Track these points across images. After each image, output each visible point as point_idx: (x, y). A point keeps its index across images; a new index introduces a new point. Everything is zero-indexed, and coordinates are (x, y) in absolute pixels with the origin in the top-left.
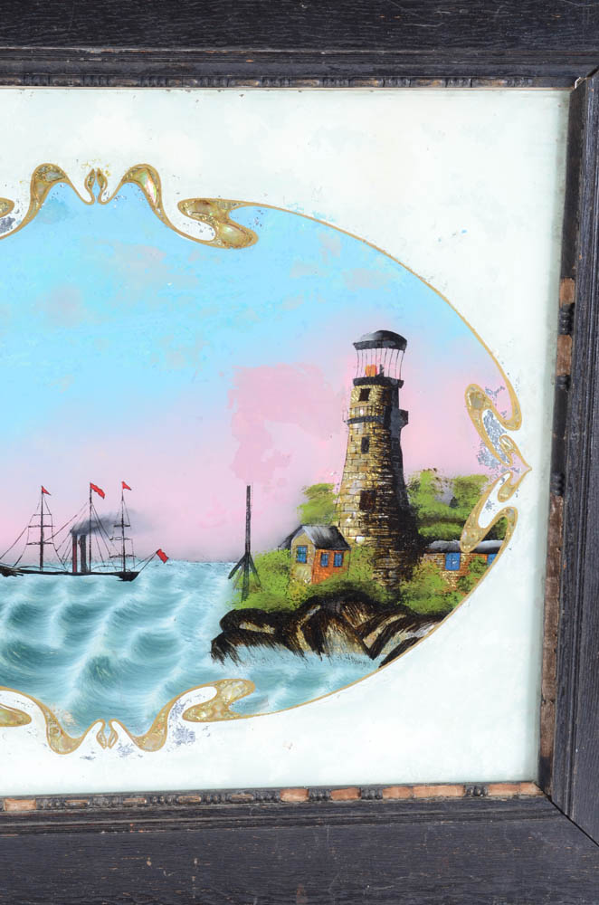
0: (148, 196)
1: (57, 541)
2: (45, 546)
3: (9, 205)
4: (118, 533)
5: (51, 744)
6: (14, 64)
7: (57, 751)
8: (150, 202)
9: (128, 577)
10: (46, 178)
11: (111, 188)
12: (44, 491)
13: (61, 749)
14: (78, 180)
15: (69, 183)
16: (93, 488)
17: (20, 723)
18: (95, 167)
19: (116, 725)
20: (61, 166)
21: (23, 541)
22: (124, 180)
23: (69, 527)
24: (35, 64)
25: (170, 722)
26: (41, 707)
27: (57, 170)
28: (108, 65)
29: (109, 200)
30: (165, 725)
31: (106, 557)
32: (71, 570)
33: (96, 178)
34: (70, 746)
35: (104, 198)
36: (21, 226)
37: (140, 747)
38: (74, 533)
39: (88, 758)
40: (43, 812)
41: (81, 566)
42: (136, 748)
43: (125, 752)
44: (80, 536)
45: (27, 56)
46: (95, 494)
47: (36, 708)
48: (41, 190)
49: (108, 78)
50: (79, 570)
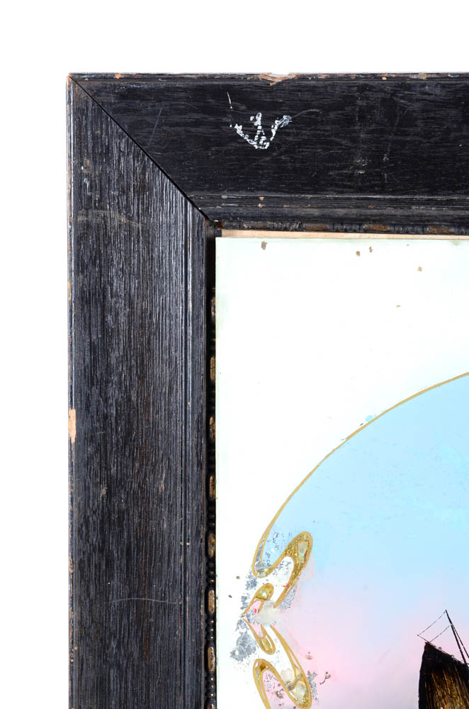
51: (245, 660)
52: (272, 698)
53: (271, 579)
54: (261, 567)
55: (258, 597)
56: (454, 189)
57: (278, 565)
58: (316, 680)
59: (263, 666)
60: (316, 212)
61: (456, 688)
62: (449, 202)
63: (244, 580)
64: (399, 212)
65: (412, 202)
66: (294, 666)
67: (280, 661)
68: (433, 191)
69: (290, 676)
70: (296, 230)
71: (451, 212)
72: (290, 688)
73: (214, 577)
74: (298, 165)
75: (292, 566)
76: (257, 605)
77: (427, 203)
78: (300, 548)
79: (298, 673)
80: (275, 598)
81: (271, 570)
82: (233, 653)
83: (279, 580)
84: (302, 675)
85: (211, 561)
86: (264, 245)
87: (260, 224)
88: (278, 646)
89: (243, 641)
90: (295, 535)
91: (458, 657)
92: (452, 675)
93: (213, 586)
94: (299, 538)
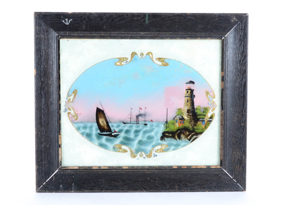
0: (150, 57)
1: (133, 118)
2: (131, 119)
3: (127, 59)
4: (144, 117)
5: (131, 156)
6: (129, 35)
7: (132, 158)
9: (146, 125)
10: (134, 54)
11: (144, 56)
12: (131, 109)
13: (133, 157)
14: (139, 54)
15: (137, 55)
16: (140, 108)
17: (126, 152)
18: (142, 52)
19: (143, 153)
20: (136, 52)
21: (127, 118)
22: (147, 55)
23: (136, 115)
24: (132, 35)
25: (153, 152)
26: (130, 149)
27: (135, 53)
28: (144, 35)
30: (152, 153)
31: (142, 121)
32: (136, 123)
33: (142, 54)
34: (135, 157)
35: (143, 58)
36: (129, 62)
37: (147, 157)
38: (136, 116)
39: (138, 159)
40: (130, 168)
41: (137, 122)
42: (146, 157)
43: (145, 158)
44: (137, 117)
45: (131, 34)
46: (140, 109)
47: (129, 149)
48: (133, 55)
49: (144, 38)
50: (137, 123)
51: (66, 112)
52: (71, 118)
53: (70, 98)
54: (68, 96)
55: (68, 101)
56: (99, 31)
57: (71, 95)
58: (78, 115)
59: (69, 113)
60: (77, 35)
61: (102, 114)
62: (99, 33)
63: (66, 98)
64: (90, 35)
65: (92, 33)
66: (75, 113)
67: (72, 112)
68: (96, 31)
69: (74, 115)
70: (73, 38)
71: (99, 35)
72: (74, 117)
74: (74, 27)
75: (74, 95)
76: (68, 102)
77: (95, 33)
78: (75, 92)
79: (75, 114)
80: (71, 101)
82: (64, 111)
83: (72, 98)
85: (60, 95)
86: (68, 41)
87: (67, 37)
88: (72, 109)
89: (66, 109)
91: (102, 109)
92: (101, 112)
93: (60, 99)
94: (75, 90)
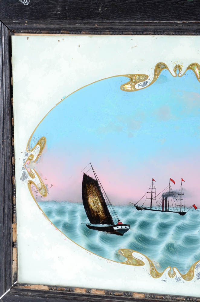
0: (196, 74)
1: (157, 198)
2: (153, 200)
3: (146, 77)
4: (179, 197)
5: (151, 274)
6: (151, 27)
7: (153, 277)
8: (197, 76)
9: (182, 214)
10: (160, 67)
11: (183, 71)
12: (153, 180)
13: (155, 276)
14: (171, 68)
15: (168, 69)
16: (171, 180)
17: (140, 265)
18: (178, 64)
19: (175, 269)
20: (166, 63)
21: (145, 198)
22: (188, 69)
23: (162, 194)
24: (158, 27)
25: (195, 270)
26: (148, 260)
27: (164, 65)
28: (184, 27)
29: (182, 76)
30: (193, 271)
31: (174, 206)
32: (161, 210)
33: (178, 68)
34: (158, 275)
35: (180, 75)
36: (151, 84)
37: (184, 278)
38: (163, 196)
39: (164, 281)
40: (147, 299)
41: (165, 209)
42: (182, 279)
43: (178, 280)
44: (165, 197)
45: (156, 24)
46: (171, 182)
47: (147, 260)
48: (158, 71)
49: (184, 32)
50: (164, 210)
51: (25, 181)
52: (34, 193)
53: (33, 153)
54: (30, 149)
55: (29, 159)
56: (90, 18)
57: (35, 148)
58: (48, 187)
59: (31, 182)
60: (44, 27)
61: (94, 189)
62: (88, 23)
63: (24, 153)
64: (72, 26)
65: (76, 23)
66: (41, 183)
67: (36, 180)
68: (83, 19)
69: (40, 186)
70: (38, 33)
71: (89, 26)
72: (40, 190)
73: (14, 152)
74: (38, 10)
75: (39, 148)
76: (29, 161)
77: (81, 23)
78: (42, 142)
79: (42, 185)
80: (34, 159)
81: (32, 150)
82: (21, 178)
83: (35, 153)
84: (44, 185)
85: (13, 147)
86: (28, 38)
87: (27, 31)
88: (36, 176)
89: (24, 174)
90: (40, 138)
91: (94, 178)
92: (92, 184)
93: (13, 155)
94: (41, 139)
